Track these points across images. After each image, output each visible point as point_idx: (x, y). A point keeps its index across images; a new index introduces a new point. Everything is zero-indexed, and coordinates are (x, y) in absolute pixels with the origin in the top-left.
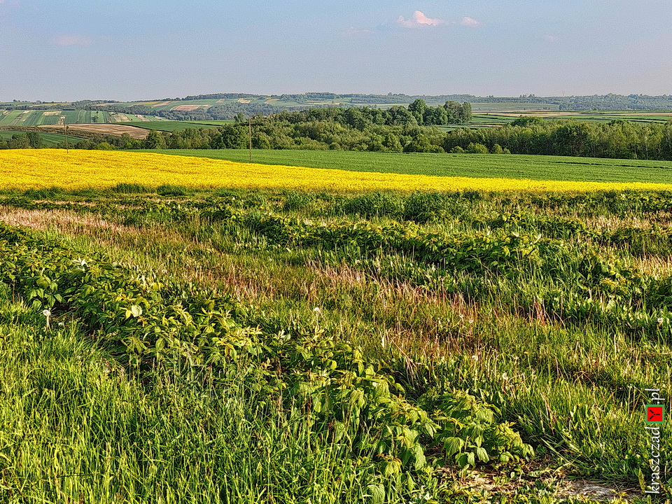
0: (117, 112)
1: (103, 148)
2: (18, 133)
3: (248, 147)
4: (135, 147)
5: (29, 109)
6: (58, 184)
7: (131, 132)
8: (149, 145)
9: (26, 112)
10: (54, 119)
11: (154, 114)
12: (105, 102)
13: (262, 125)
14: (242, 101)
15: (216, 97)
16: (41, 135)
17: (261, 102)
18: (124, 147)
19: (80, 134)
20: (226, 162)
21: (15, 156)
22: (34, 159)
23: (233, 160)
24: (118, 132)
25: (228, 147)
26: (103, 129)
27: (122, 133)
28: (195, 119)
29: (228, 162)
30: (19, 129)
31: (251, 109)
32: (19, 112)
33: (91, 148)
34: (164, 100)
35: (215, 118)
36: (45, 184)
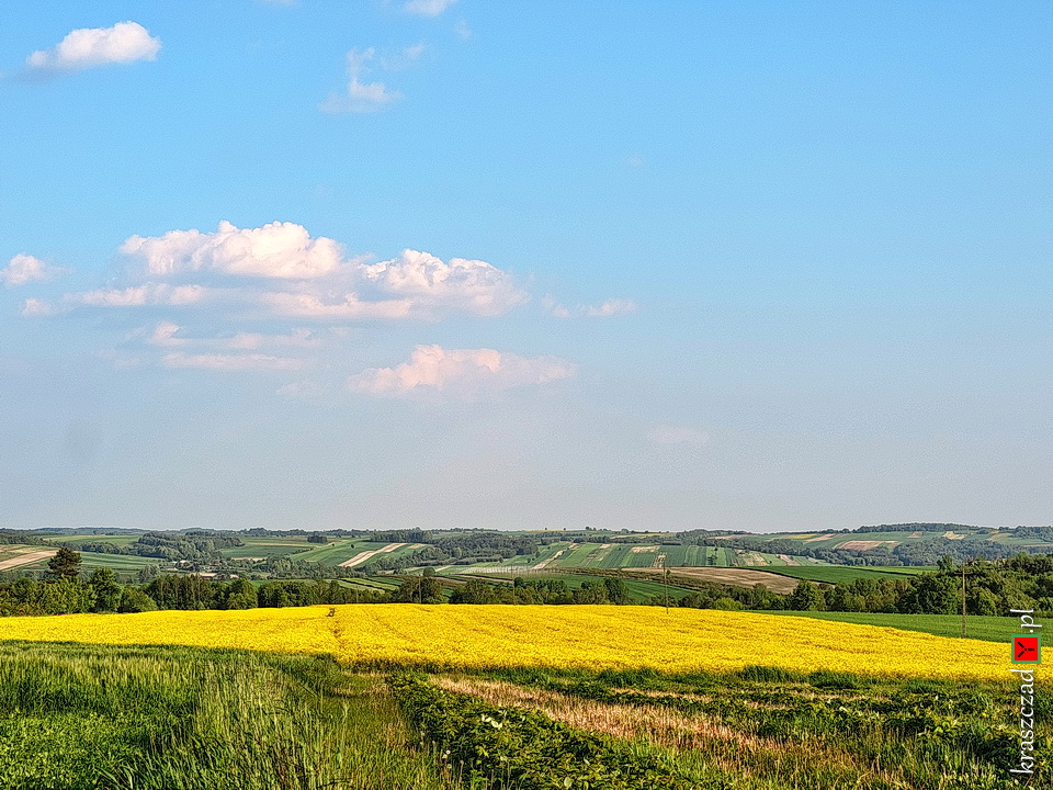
0: (747, 549)
1: (724, 607)
2: (589, 579)
3: (960, 612)
4: (775, 606)
5: (610, 541)
6: (652, 663)
7: (770, 582)
8: (797, 603)
9: (605, 546)
10: (647, 559)
11: (806, 554)
12: (729, 533)
13: (984, 575)
14: (950, 535)
15: (908, 528)
16: (626, 583)
17: (982, 538)
18: (757, 607)
19: (686, 583)
20: (921, 634)
21: (585, 616)
22: (614, 621)
23: (935, 633)
24: (748, 582)
25: (926, 610)
26: (725, 576)
27: (754, 583)
28: (873, 564)
29: (926, 635)
30: (594, 573)
31: (965, 549)
32: (594, 546)
33: (704, 606)
34: (824, 532)
35: (906, 563)
36: (631, 661)
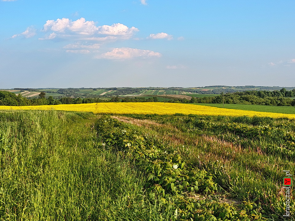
0: (182, 91)
1: (177, 103)
3: (224, 103)
4: (187, 102)
5: (155, 90)
7: (186, 97)
8: (191, 102)
9: (153, 91)
10: (162, 93)
11: (194, 92)
12: (179, 88)
13: (230, 96)
14: (223, 88)
15: (215, 86)
16: (158, 98)
17: (230, 88)
18: (184, 102)
19: (170, 98)
20: (215, 107)
21: (148, 104)
22: (153, 105)
23: (218, 107)
24: (182, 97)
25: (218, 103)
26: (178, 96)
27: (183, 98)
28: (208, 94)
30: (151, 96)
31: (226, 90)
32: (151, 91)
33: (173, 102)
34: (198, 87)
35: (215, 93)
